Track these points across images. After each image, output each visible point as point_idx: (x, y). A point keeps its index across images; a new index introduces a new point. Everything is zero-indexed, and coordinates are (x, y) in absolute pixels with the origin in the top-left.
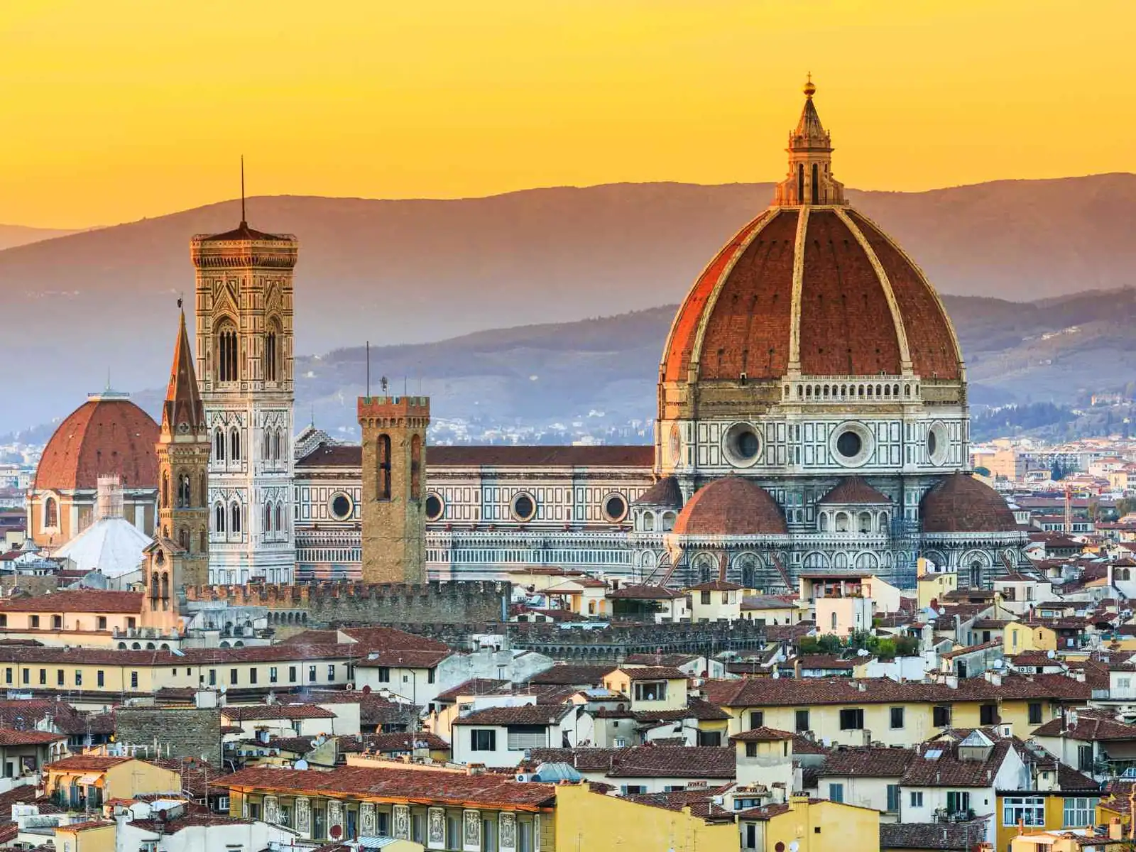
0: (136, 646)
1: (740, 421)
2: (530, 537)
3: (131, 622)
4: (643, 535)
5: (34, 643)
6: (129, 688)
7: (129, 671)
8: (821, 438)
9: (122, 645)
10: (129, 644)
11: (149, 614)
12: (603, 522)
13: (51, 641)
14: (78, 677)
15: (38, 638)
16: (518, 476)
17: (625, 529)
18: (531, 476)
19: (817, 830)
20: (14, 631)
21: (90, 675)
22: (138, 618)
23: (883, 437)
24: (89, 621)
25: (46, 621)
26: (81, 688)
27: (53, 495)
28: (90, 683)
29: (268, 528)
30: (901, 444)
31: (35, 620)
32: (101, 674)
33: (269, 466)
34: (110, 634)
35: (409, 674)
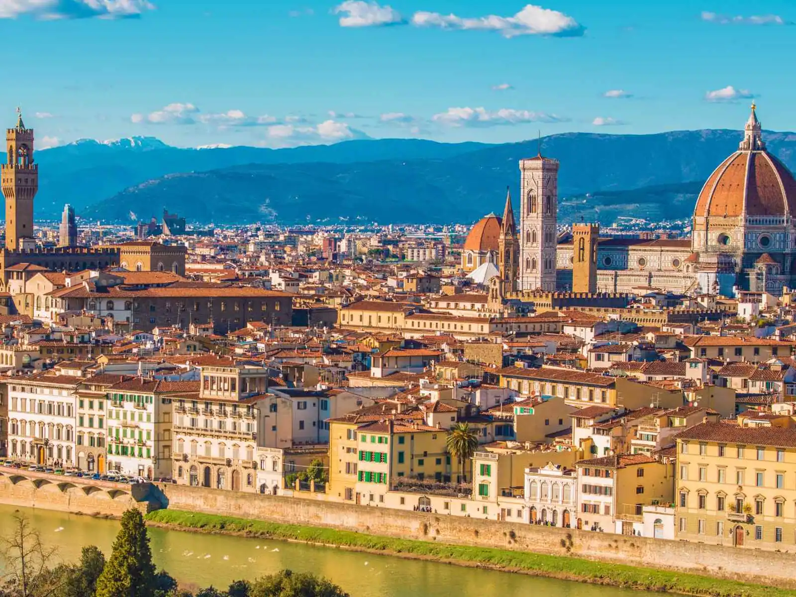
0: (485, 315)
1: (723, 231)
2: (643, 273)
3: (483, 306)
4: (686, 274)
5: (449, 313)
6: (480, 332)
7: (480, 325)
8: (754, 238)
9: (479, 315)
10: (482, 314)
11: (490, 303)
12: (672, 268)
13: (455, 313)
14: (462, 327)
15: (450, 311)
16: (640, 250)
17: (680, 271)
18: (645, 250)
19: (712, 396)
20: (441, 308)
21: (466, 326)
22: (486, 305)
23: (778, 239)
24: (468, 305)
25: (452, 305)
26: (463, 331)
27: (471, 252)
28: (466, 329)
29: (546, 268)
30: (784, 241)
31: (448, 304)
32: (470, 326)
33: (547, 245)
34: (475, 310)
35: (584, 328)
